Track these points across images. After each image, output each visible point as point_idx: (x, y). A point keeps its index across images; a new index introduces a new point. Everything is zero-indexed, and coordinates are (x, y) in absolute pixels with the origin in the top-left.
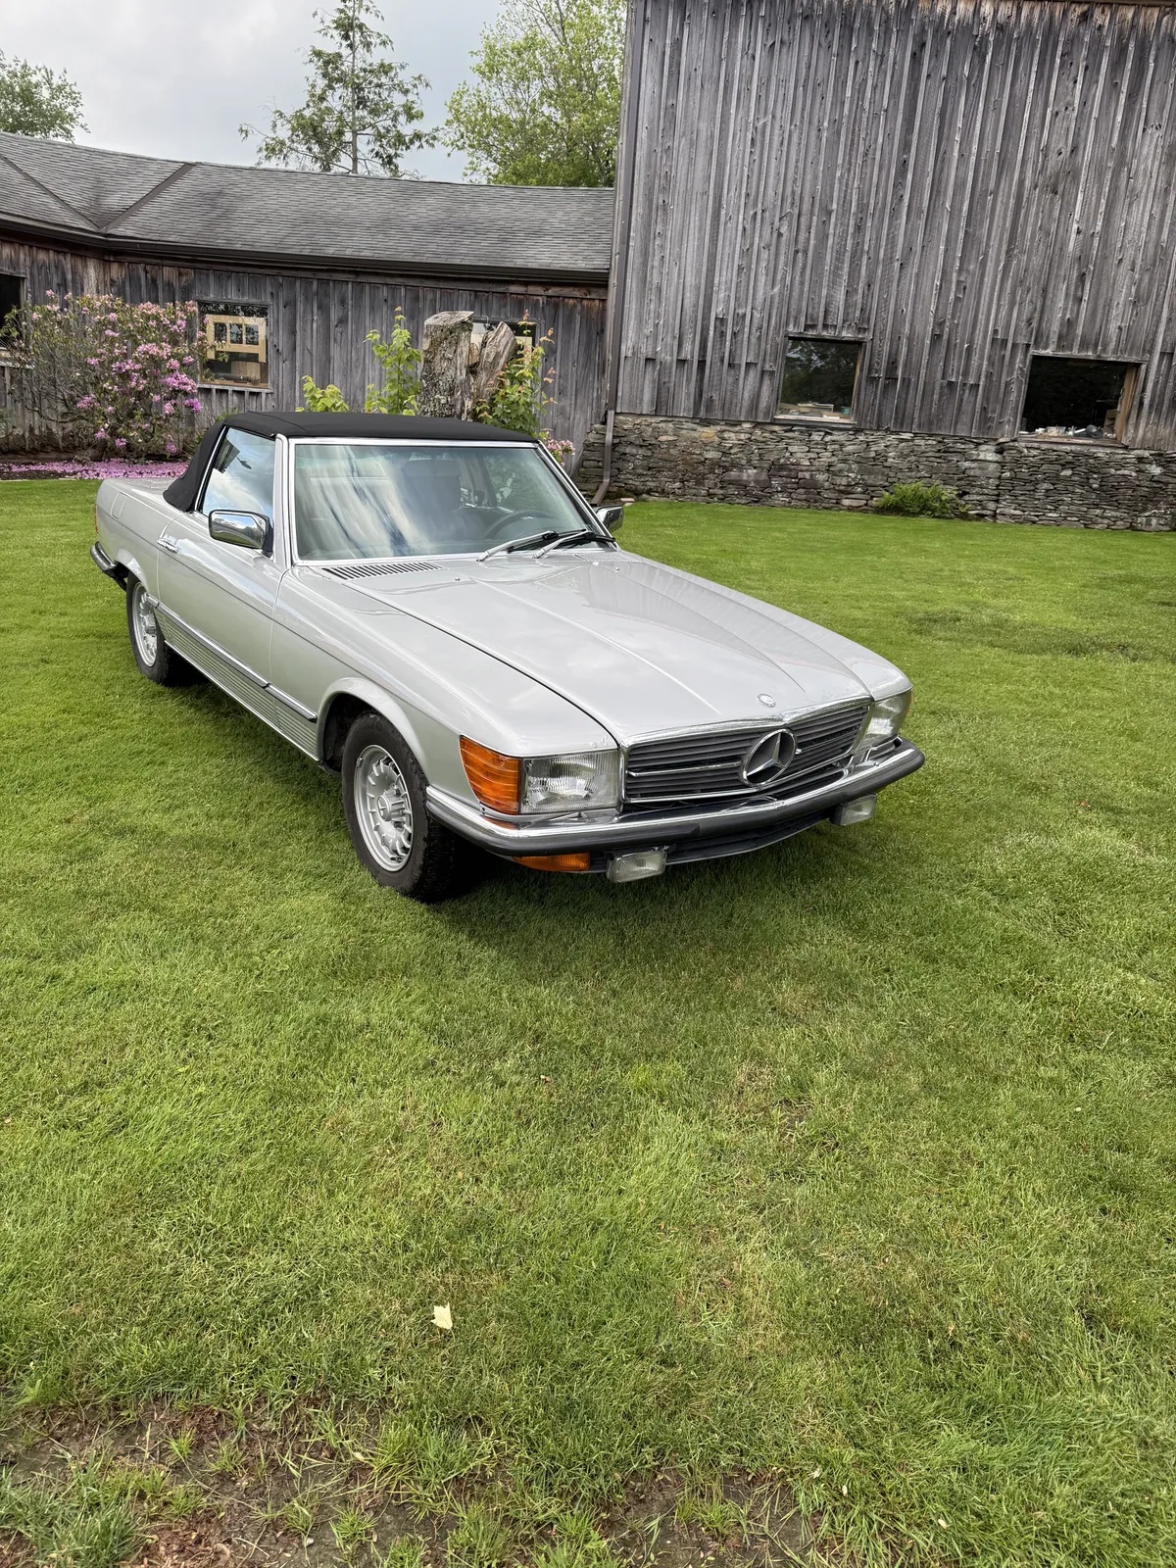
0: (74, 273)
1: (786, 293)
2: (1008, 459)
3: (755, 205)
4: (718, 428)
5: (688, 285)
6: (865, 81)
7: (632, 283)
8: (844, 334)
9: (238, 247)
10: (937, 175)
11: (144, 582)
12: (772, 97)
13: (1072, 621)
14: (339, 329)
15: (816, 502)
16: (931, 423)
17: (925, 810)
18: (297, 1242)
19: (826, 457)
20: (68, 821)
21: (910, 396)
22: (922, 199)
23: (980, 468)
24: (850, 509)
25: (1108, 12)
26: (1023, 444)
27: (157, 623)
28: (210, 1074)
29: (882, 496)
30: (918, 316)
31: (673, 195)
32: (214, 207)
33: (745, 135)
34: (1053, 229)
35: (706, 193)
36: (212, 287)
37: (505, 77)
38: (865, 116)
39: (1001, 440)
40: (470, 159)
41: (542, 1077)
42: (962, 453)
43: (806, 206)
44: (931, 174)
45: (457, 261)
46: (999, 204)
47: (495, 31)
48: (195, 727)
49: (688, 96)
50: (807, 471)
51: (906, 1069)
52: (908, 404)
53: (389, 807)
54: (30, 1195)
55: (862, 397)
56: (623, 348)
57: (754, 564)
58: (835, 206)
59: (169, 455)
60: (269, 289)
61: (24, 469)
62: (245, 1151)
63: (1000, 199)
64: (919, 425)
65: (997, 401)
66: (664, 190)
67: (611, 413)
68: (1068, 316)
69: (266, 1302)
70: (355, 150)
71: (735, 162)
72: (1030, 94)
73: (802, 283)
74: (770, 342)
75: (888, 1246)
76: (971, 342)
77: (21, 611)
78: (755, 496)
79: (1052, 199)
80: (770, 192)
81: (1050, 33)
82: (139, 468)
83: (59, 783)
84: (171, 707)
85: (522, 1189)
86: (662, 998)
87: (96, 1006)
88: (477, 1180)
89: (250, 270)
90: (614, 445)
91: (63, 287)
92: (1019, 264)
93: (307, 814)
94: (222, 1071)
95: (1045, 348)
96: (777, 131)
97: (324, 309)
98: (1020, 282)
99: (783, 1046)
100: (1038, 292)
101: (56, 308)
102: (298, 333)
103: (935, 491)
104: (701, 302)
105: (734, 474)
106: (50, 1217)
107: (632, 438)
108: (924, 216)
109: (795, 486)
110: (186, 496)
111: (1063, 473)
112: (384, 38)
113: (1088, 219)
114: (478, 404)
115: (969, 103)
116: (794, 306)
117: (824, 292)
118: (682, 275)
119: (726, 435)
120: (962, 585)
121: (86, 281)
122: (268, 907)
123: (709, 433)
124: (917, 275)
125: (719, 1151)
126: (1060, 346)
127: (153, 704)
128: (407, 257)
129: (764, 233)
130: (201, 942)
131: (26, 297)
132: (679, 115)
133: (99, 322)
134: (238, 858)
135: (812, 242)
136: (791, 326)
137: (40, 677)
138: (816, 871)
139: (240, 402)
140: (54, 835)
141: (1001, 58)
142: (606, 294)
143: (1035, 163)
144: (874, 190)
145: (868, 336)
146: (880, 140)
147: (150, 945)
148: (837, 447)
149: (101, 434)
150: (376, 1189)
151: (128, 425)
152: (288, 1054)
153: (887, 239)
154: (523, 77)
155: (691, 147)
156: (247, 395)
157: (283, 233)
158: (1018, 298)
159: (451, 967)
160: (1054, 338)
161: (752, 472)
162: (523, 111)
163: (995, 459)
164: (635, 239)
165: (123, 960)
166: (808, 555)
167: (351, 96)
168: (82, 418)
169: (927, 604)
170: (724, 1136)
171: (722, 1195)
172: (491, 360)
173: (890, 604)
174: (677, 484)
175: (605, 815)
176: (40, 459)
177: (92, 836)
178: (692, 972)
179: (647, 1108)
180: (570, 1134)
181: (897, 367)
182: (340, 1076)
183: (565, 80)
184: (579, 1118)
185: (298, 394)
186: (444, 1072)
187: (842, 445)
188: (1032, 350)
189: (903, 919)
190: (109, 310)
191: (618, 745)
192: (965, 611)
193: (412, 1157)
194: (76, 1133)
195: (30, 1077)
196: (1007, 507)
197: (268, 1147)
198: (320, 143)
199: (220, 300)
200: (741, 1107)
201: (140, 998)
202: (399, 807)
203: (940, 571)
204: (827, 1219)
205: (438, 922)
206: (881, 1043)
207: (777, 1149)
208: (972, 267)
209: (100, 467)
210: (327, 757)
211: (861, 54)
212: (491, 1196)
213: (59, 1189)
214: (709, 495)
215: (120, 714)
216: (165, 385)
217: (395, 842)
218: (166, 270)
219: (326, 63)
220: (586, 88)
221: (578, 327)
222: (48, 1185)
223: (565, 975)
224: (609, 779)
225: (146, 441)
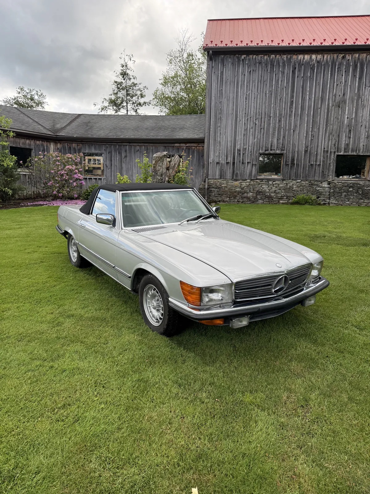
0: (47, 147)
1: (259, 141)
2: (332, 186)
3: (248, 116)
4: (240, 181)
5: (228, 140)
6: (279, 79)
7: (212, 141)
8: (277, 152)
9: (95, 137)
10: (302, 104)
11: (74, 236)
12: (251, 85)
13: (362, 236)
14: (125, 159)
15: (272, 202)
16: (306, 177)
17: (329, 300)
18: (141, 463)
19: (274, 189)
20: (52, 313)
21: (299, 169)
22: (298, 111)
23: (323, 189)
24: (283, 203)
25: (350, 56)
26: (336, 181)
27: (77, 248)
28: (105, 400)
29: (292, 199)
30: (300, 144)
31: (223, 115)
32: (87, 126)
33: (244, 97)
34: (340, 118)
35: (233, 114)
36: (87, 148)
37: (169, 85)
38: (279, 89)
39: (329, 181)
40: (160, 109)
41: (216, 399)
42: (317, 185)
43: (263, 116)
45: (159, 138)
46: (322, 111)
47: (166, 73)
48: (90, 280)
49: (226, 86)
50: (268, 193)
51: (341, 392)
52: (299, 171)
53: (155, 304)
54: (49, 447)
55: (284, 170)
56: (210, 160)
57: (256, 222)
58: (272, 115)
59: (75, 198)
60: (104, 148)
61: (31, 204)
62: (119, 429)
63: (322, 110)
64: (303, 177)
65: (327, 169)
66: (220, 113)
67: (207, 179)
68: (347, 143)
69: (132, 487)
70: (127, 108)
71: (241, 105)
72: (329, 80)
73: (263, 138)
74: (254, 156)
75: (349, 461)
76: (317, 151)
77: (34, 247)
78: (252, 201)
79: (338, 109)
80: (252, 112)
81: (333, 63)
82: (66, 202)
83: (48, 301)
84: (82, 274)
85: (216, 442)
86: (253, 369)
87: (66, 377)
88: (200, 439)
89: (98, 143)
90: (208, 188)
91: (44, 151)
92: (330, 128)
93: (127, 308)
94: (109, 399)
95: (341, 152)
96: (253, 95)
97: (120, 153)
98: (331, 133)
99: (297, 386)
100: (336, 136)
101: (42, 157)
102: (113, 161)
103: (309, 197)
104: (233, 145)
105: (245, 195)
106: (56, 455)
107: (214, 186)
108: (299, 116)
109: (265, 197)
110: (87, 210)
111: (350, 190)
112: (134, 77)
113: (350, 113)
114: (170, 178)
115: (311, 83)
116: (261, 145)
117: (270, 140)
118: (226, 137)
119: (242, 184)
120: (324, 225)
121: (50, 149)
122: (118, 340)
123: (237, 183)
124: (299, 133)
125: (283, 426)
126: (345, 152)
127: (76, 274)
128: (145, 137)
129: (251, 124)
130: (98, 353)
131: (33, 154)
132: (223, 92)
133: (54, 160)
134: (107, 323)
135: (266, 126)
136: (261, 150)
137: (41, 267)
138: (296, 322)
139: (96, 181)
140: (48, 318)
141: (319, 70)
142: (204, 145)
143: (332, 99)
144: (283, 110)
145: (285, 152)
146: (284, 96)
147: (81, 355)
148: (277, 185)
149: (55, 192)
150: (165, 442)
151: (63, 190)
152: (130, 392)
153: (289, 124)
154: (175, 85)
155: (228, 101)
156: (98, 179)
157: (108, 132)
158: (331, 138)
159: (180, 360)
160: (343, 149)
161: (251, 194)
162: (175, 94)
163: (328, 186)
164: (212, 128)
165: (73, 360)
166: (273, 218)
167: (125, 93)
168: (49, 188)
169: (314, 232)
170: (283, 420)
171: (286, 442)
172: (173, 166)
173: (302, 232)
174: (228, 199)
175: (228, 305)
176: (36, 201)
177: (60, 318)
178: (261, 360)
179: (254, 410)
180: (229, 421)
181: (294, 161)
182: (148, 400)
183: (187, 85)
184: (231, 414)
185: (113, 178)
186: (182, 398)
187: (279, 185)
188: (336, 153)
189: (329, 338)
190: (57, 157)
191: (232, 282)
192: (326, 233)
193: (176, 430)
194: (62, 423)
195: (46, 403)
196: (333, 201)
197: (127, 427)
198: (116, 106)
199: (89, 152)
200: (287, 409)
201: (80, 373)
202: (158, 304)
203: (316, 221)
204: (325, 451)
205: (173, 344)
206: (331, 383)
207: (302, 425)
208: (315, 130)
209: (54, 202)
210: (134, 289)
211: (277, 72)
212: (205, 444)
213: (58, 444)
214: (238, 201)
215: (66, 278)
216: (74, 177)
217: (157, 316)
218: (74, 144)
219: (118, 84)
220: (193, 87)
221: (196, 154)
222: (54, 443)
223: (218, 362)
224: (229, 293)
225: (68, 194)
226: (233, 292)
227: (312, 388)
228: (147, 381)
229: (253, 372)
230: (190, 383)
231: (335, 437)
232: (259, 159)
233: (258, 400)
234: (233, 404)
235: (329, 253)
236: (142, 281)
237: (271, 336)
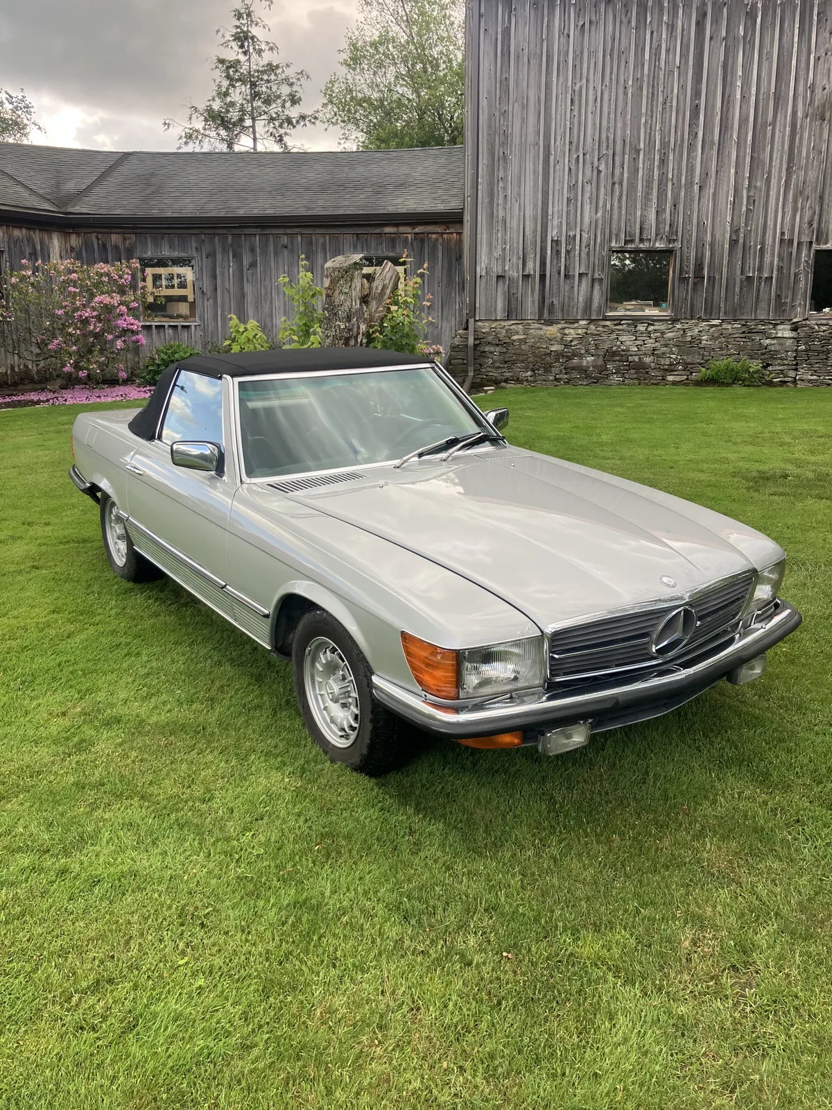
0: (42, 244)
1: (608, 216)
2: (802, 335)
3: (578, 149)
4: (560, 326)
5: (527, 216)
6: (660, 46)
7: (482, 219)
8: (657, 245)
9: (169, 214)
10: (724, 114)
11: (114, 498)
12: (585, 65)
14: (250, 271)
15: (645, 379)
16: (735, 311)
19: (650, 344)
20: (64, 714)
21: (716, 290)
22: (713, 134)
23: (779, 344)
24: (674, 383)
26: (814, 322)
27: (126, 531)
28: (207, 965)
29: (700, 371)
30: (717, 226)
31: (511, 148)
32: (149, 185)
33: (566, 97)
34: (824, 148)
35: (537, 144)
36: (149, 245)
37: (366, 67)
38: (662, 73)
39: (795, 320)
40: (343, 131)
41: (505, 954)
42: (763, 332)
43: (619, 149)
44: (719, 114)
45: (341, 212)
46: (777, 132)
47: (357, 33)
48: (162, 618)
49: (518, 68)
50: (635, 355)
52: (715, 296)
53: (336, 689)
55: (676, 293)
56: (478, 269)
57: (605, 438)
58: (642, 146)
59: (121, 380)
60: (194, 245)
61: (8, 400)
62: (245, 1048)
63: (778, 129)
64: (726, 313)
65: (788, 288)
66: (503, 144)
67: (471, 321)
70: (254, 132)
71: (558, 118)
72: (796, 45)
73: (620, 208)
74: (597, 256)
76: (763, 243)
77: (14, 524)
78: (594, 378)
79: (821, 125)
80: (589, 139)
82: (98, 392)
83: (54, 678)
84: (140, 601)
85: (504, 1078)
86: (600, 863)
87: (102, 899)
88: (461, 1068)
89: (179, 231)
90: (475, 345)
91: (33, 256)
92: (798, 176)
93: (261, 696)
94: (217, 961)
95: (826, 243)
96: (591, 92)
97: (237, 256)
98: (800, 193)
99: (719, 908)
100: (815, 198)
101: (30, 273)
102: (218, 277)
103: (743, 365)
104: (539, 229)
105: (575, 361)
107: (490, 338)
108: (716, 148)
109: (627, 368)
110: (148, 427)
112: (271, 45)
114: (371, 327)
115: (746, 56)
116: (614, 226)
117: (639, 213)
118: (522, 208)
119: (567, 331)
120: (782, 444)
121: (51, 249)
122: (239, 789)
123: (552, 330)
124: (714, 194)
125: (683, 1027)
127: (125, 599)
128: (302, 212)
129: (586, 171)
130: (186, 829)
131: (5, 265)
132: (511, 86)
133: (64, 281)
134: (209, 742)
135: (626, 175)
136: (614, 241)
137: (32, 582)
138: (715, 724)
139: (175, 334)
140: (54, 730)
141: (770, 18)
142: (462, 228)
143: (805, 98)
144: (673, 131)
145: (678, 245)
146: (676, 91)
147: (143, 834)
148: (659, 334)
149: (68, 369)
150: (370, 1084)
151: (88, 360)
152: (273, 940)
153: (687, 169)
154: (380, 65)
155: (523, 109)
156: (179, 328)
157: (203, 201)
158: (800, 206)
159: (405, 843)
161: (590, 359)
162: (382, 91)
163: (791, 335)
164: (482, 183)
165: (121, 849)
166: (648, 426)
167: (248, 91)
168: (53, 356)
169: (757, 464)
170: (683, 1009)
171: (692, 1074)
172: (379, 291)
173: (726, 466)
174: (529, 373)
175: (533, 694)
176: (20, 391)
177: (85, 728)
178: (622, 834)
179: (606, 981)
180: (539, 1014)
181: (703, 269)
182: (322, 962)
183: (413, 65)
184: (545, 996)
185: (219, 325)
186: (413, 954)
187: (663, 333)
188: (814, 246)
189: (802, 768)
190: (70, 272)
191: (542, 632)
192: (790, 468)
193: (398, 1045)
194: (93, 1035)
195: (48, 978)
196: (804, 374)
197: (266, 1042)
198: (226, 128)
199: (156, 255)
200: (693, 976)
201: (139, 888)
202: (345, 690)
203: (760, 433)
204: (796, 1095)
205: (387, 797)
206: (809, 900)
207: (735, 1022)
208: (758, 184)
209: (67, 394)
210: (279, 645)
211: (655, 28)
212: (476, 1087)
213: (82, 1096)
214: (556, 379)
215: (100, 611)
216: (117, 326)
217: (342, 720)
218: (114, 237)
219: (228, 68)
220: (430, 70)
221: (440, 255)
222: (72, 1092)
223: (507, 845)
224: (534, 662)
225: (102, 370)
226: (546, 655)
227: (759, 913)
228: (319, 906)
229: (601, 872)
230: (434, 907)
231: (823, 1056)
232: (610, 261)
233: (616, 952)
234: (548, 967)
235: (796, 522)
236: (300, 627)
237: (648, 767)
